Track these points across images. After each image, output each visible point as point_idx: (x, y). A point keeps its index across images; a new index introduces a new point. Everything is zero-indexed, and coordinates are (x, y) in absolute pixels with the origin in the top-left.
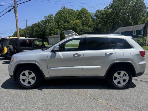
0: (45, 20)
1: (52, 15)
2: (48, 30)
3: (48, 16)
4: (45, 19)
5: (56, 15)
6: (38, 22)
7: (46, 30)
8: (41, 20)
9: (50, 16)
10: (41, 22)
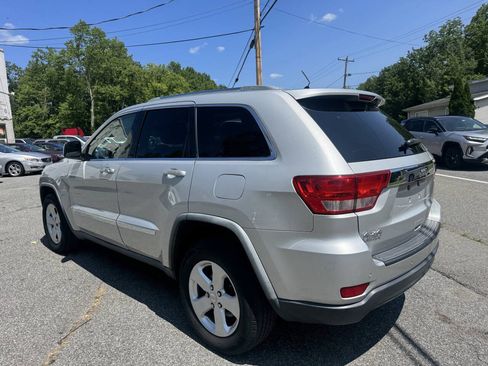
0: (428, 48)
1: (457, 23)
2: (431, 83)
3: (438, 30)
4: (427, 44)
5: (475, 19)
6: (402, 59)
7: (425, 84)
8: (411, 51)
9: (451, 28)
10: (412, 56)
